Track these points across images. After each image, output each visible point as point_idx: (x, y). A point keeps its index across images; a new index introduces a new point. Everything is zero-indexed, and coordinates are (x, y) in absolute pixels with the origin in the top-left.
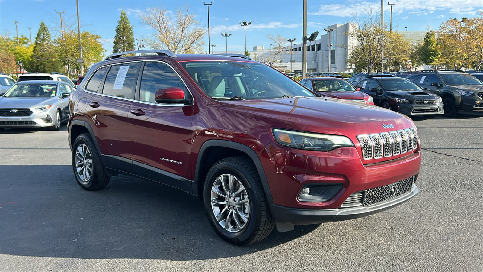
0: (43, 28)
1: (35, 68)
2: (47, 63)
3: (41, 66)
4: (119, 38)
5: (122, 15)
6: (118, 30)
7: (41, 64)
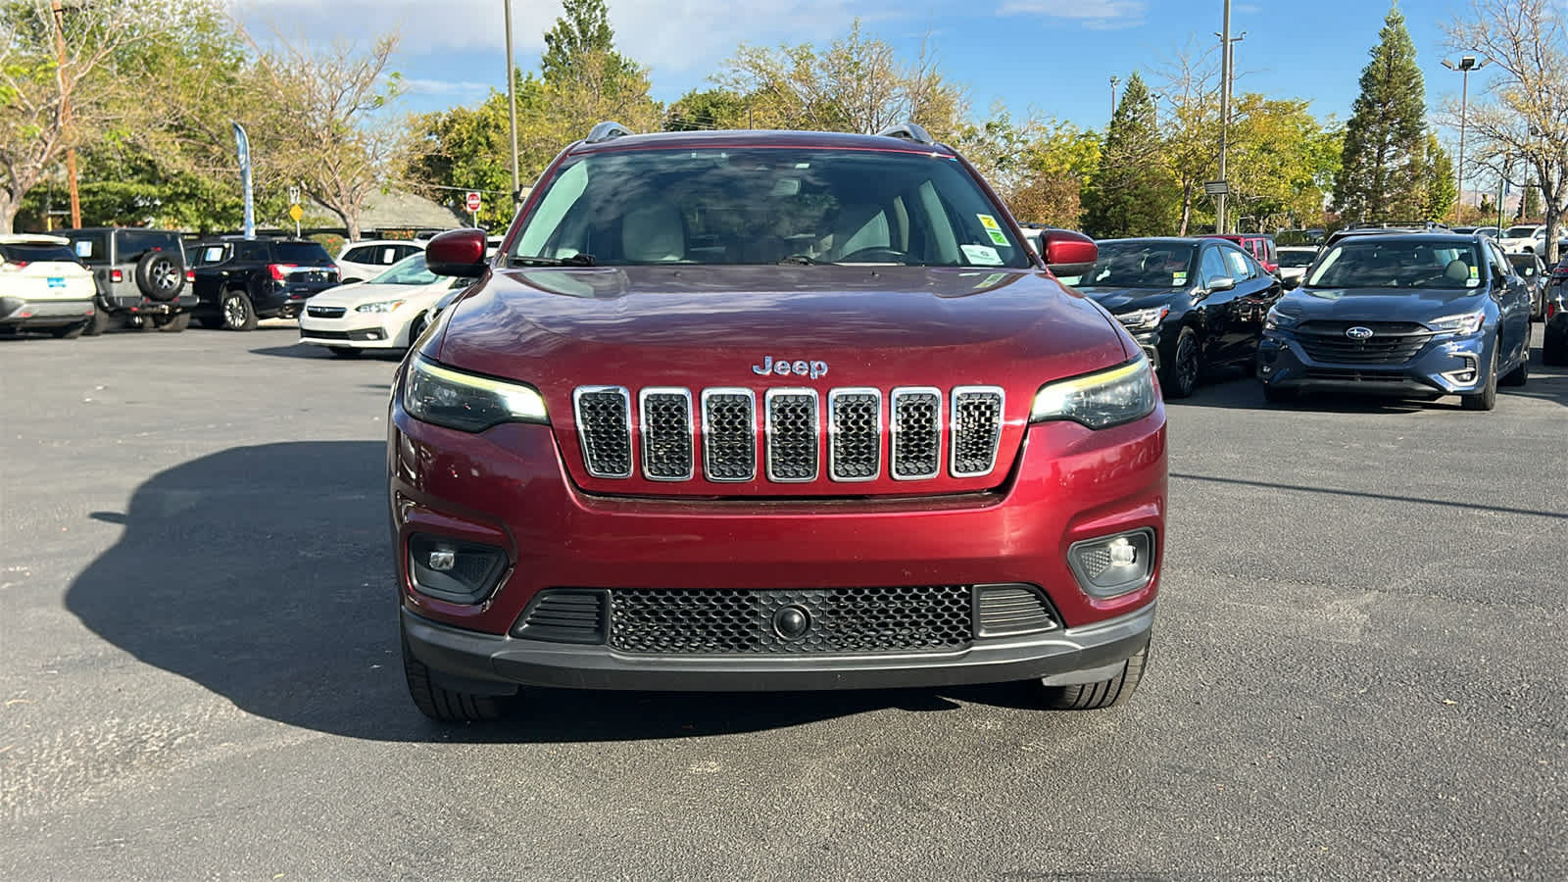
0: (1136, 94)
1: (1098, 214)
2: (1133, 198)
3: (1115, 208)
4: (1370, 105)
5: (1387, 27)
6: (1368, 80)
7: (1117, 202)
